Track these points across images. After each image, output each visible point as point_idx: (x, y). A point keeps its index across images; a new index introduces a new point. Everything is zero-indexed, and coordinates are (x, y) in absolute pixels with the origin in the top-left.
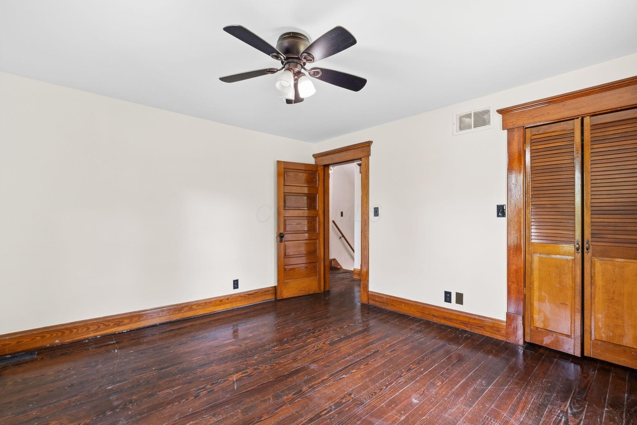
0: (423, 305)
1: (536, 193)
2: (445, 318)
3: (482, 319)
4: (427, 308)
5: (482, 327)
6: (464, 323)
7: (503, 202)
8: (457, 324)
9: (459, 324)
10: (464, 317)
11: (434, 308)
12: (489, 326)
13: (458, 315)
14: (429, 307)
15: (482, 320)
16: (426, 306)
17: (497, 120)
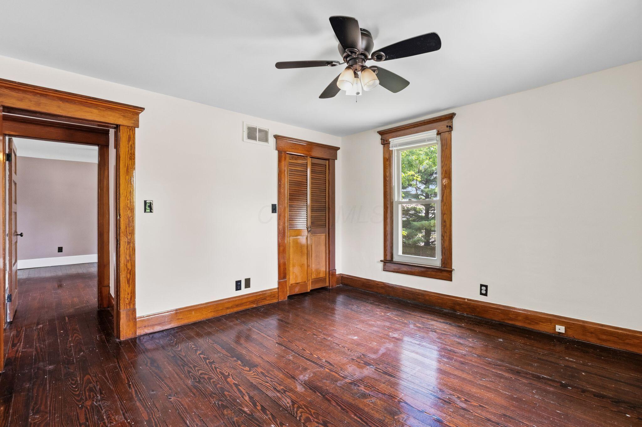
0: (216, 303)
1: (292, 197)
2: (237, 306)
3: (264, 292)
4: (221, 304)
5: (265, 299)
6: (253, 302)
7: (276, 202)
8: (247, 306)
9: (249, 305)
10: (252, 297)
11: (227, 300)
12: (268, 296)
13: (247, 298)
14: (222, 302)
15: (265, 294)
16: (219, 302)
17: (272, 141)
